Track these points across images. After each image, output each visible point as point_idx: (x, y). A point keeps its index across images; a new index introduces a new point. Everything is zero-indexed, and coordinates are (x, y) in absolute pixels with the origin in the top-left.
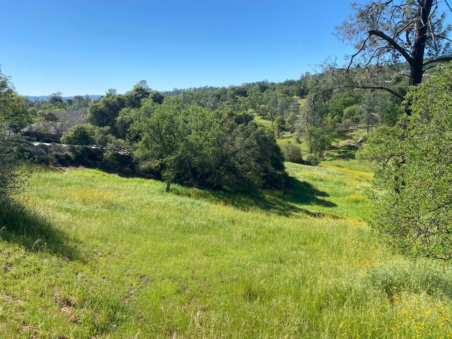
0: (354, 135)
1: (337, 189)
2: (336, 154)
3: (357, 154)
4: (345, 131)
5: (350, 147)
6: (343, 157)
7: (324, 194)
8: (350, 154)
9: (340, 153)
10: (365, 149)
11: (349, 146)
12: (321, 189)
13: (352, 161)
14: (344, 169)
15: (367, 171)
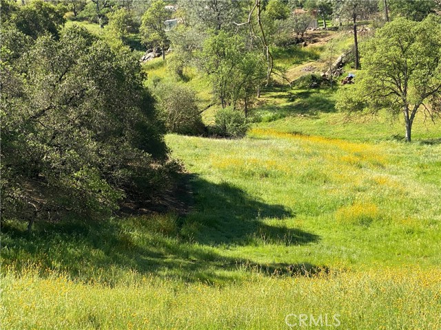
0: (322, 49)
1: (310, 193)
2: (283, 103)
3: (338, 97)
4: (298, 41)
5: (317, 82)
6: (301, 109)
7: (279, 211)
8: (317, 100)
9: (291, 98)
10: (358, 83)
11: (314, 78)
12: (269, 199)
13: (324, 117)
14: (312, 141)
15: (367, 141)
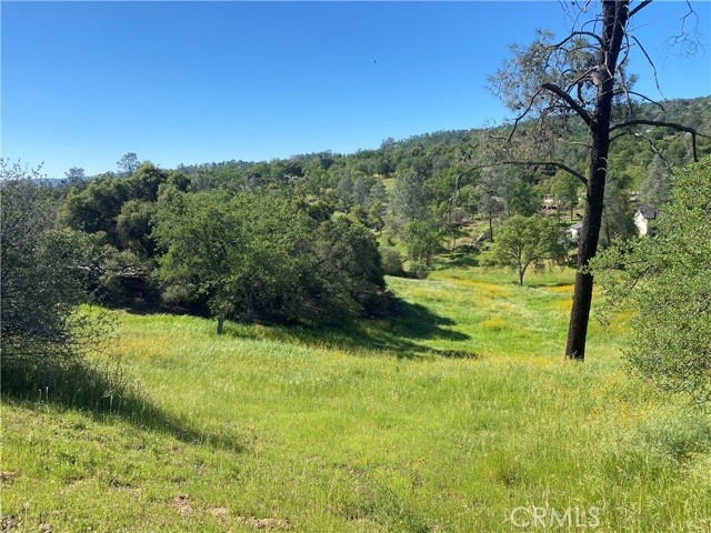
0: (471, 230)
1: (464, 311)
2: (448, 260)
3: (480, 258)
4: (458, 226)
5: (467, 249)
6: (459, 264)
7: (447, 321)
8: (468, 259)
9: (453, 258)
10: (492, 251)
11: (466, 247)
12: (441, 314)
13: (472, 269)
14: (466, 282)
15: (497, 284)
